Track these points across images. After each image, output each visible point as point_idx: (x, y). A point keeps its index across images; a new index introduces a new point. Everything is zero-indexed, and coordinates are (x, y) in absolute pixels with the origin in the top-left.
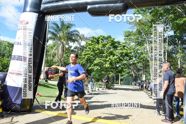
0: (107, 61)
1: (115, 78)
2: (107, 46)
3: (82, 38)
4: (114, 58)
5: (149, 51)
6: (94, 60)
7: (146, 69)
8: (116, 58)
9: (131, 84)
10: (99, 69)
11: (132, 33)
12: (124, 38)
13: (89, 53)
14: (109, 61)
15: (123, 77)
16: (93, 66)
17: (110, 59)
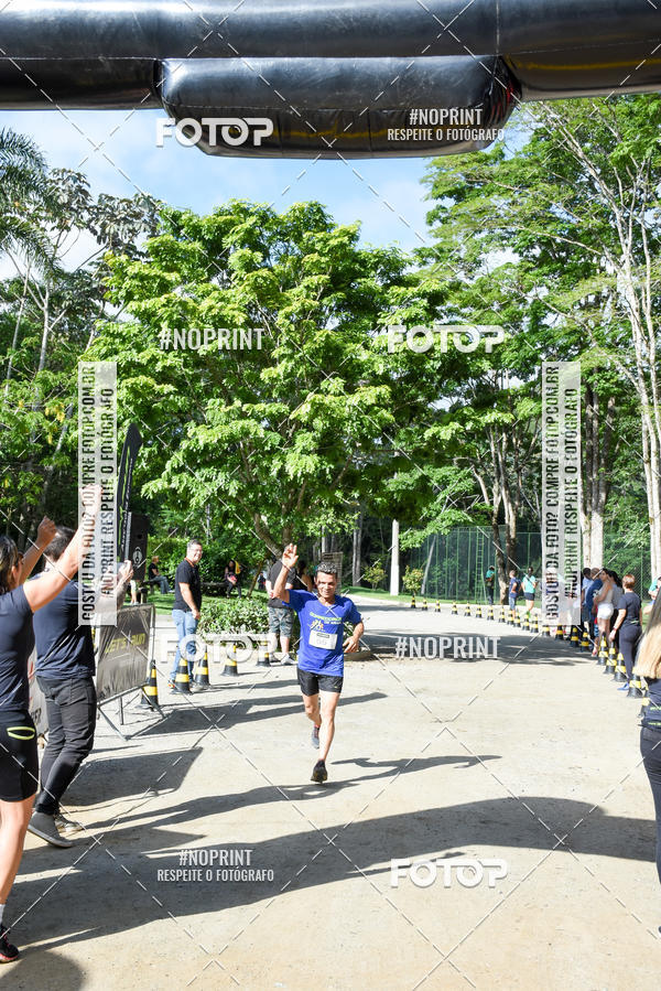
0: (298, 424)
1: (356, 541)
2: (297, 298)
3: (64, 199)
4: (354, 400)
5: (634, 319)
6: (183, 416)
7: (609, 466)
8: (371, 401)
9: (492, 592)
10: (233, 493)
11: (496, 168)
12: (433, 205)
13: (143, 358)
14: (310, 428)
15: (419, 535)
16: (179, 470)
17: (318, 409)
